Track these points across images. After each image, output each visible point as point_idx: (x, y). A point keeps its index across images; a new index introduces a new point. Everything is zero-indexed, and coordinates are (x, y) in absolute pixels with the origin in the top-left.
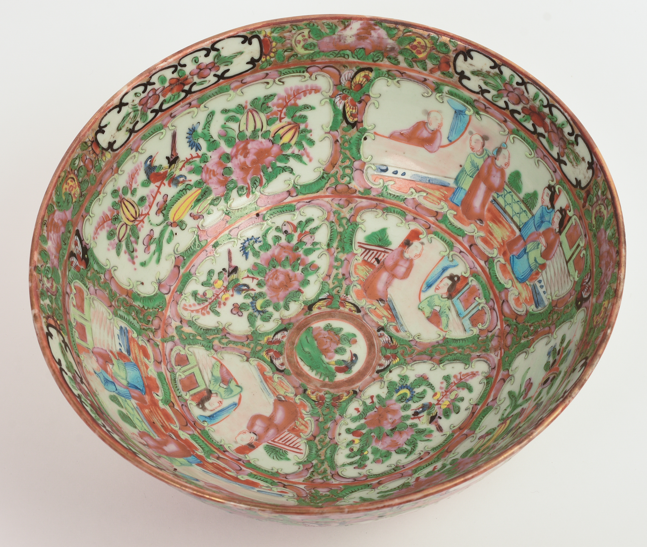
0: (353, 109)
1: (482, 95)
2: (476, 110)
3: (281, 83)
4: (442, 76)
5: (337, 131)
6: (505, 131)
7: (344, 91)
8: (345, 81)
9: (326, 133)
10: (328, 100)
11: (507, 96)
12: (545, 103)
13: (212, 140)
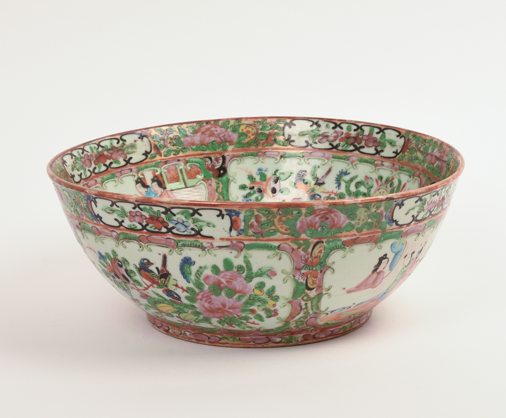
6: (100, 187)
11: (86, 165)
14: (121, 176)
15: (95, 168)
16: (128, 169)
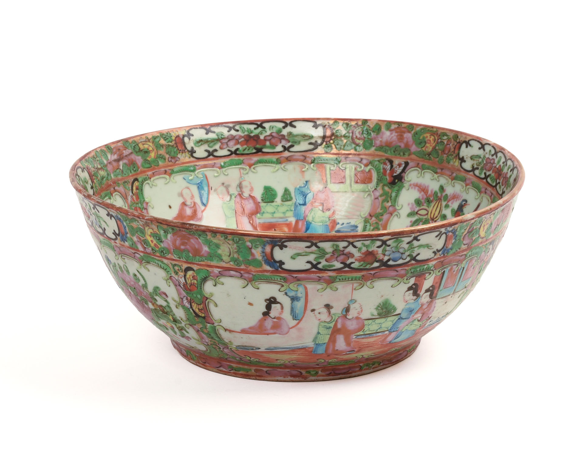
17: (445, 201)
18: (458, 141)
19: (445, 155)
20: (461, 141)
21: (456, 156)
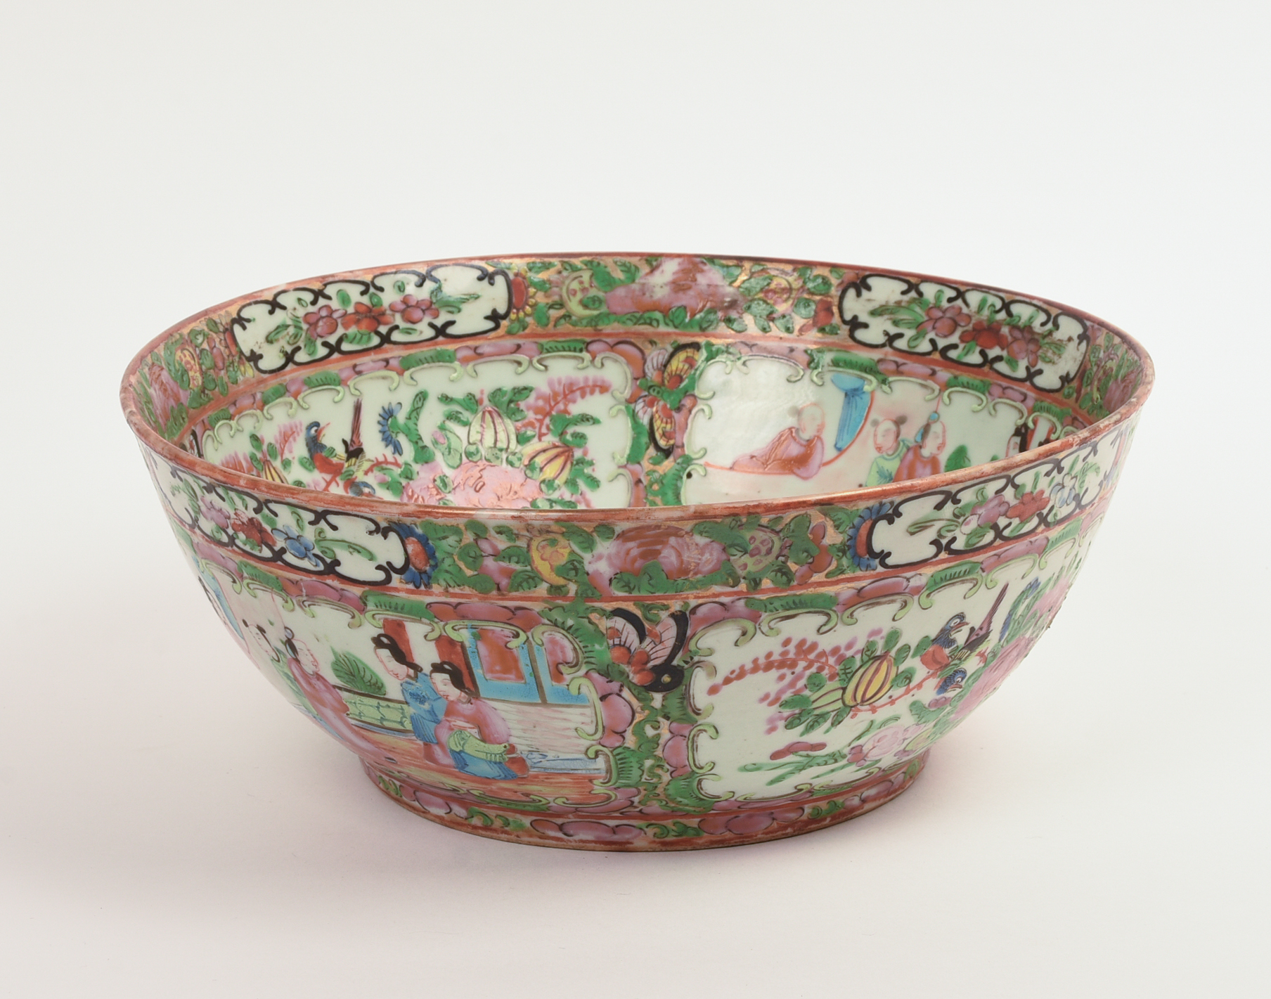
0: (667, 423)
1: (891, 346)
2: (881, 378)
3: (542, 368)
4: (820, 335)
5: (639, 463)
6: (933, 391)
7: (651, 391)
8: (652, 370)
9: (620, 467)
10: (623, 407)
11: (934, 328)
12: (999, 304)
13: (420, 444)
14: (1000, 398)
15: (955, 346)
16: (1022, 393)
17: (276, 458)
18: (221, 329)
19: (223, 372)
20: (227, 324)
21: (240, 358)
